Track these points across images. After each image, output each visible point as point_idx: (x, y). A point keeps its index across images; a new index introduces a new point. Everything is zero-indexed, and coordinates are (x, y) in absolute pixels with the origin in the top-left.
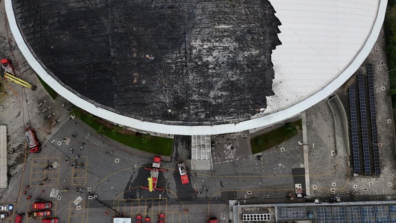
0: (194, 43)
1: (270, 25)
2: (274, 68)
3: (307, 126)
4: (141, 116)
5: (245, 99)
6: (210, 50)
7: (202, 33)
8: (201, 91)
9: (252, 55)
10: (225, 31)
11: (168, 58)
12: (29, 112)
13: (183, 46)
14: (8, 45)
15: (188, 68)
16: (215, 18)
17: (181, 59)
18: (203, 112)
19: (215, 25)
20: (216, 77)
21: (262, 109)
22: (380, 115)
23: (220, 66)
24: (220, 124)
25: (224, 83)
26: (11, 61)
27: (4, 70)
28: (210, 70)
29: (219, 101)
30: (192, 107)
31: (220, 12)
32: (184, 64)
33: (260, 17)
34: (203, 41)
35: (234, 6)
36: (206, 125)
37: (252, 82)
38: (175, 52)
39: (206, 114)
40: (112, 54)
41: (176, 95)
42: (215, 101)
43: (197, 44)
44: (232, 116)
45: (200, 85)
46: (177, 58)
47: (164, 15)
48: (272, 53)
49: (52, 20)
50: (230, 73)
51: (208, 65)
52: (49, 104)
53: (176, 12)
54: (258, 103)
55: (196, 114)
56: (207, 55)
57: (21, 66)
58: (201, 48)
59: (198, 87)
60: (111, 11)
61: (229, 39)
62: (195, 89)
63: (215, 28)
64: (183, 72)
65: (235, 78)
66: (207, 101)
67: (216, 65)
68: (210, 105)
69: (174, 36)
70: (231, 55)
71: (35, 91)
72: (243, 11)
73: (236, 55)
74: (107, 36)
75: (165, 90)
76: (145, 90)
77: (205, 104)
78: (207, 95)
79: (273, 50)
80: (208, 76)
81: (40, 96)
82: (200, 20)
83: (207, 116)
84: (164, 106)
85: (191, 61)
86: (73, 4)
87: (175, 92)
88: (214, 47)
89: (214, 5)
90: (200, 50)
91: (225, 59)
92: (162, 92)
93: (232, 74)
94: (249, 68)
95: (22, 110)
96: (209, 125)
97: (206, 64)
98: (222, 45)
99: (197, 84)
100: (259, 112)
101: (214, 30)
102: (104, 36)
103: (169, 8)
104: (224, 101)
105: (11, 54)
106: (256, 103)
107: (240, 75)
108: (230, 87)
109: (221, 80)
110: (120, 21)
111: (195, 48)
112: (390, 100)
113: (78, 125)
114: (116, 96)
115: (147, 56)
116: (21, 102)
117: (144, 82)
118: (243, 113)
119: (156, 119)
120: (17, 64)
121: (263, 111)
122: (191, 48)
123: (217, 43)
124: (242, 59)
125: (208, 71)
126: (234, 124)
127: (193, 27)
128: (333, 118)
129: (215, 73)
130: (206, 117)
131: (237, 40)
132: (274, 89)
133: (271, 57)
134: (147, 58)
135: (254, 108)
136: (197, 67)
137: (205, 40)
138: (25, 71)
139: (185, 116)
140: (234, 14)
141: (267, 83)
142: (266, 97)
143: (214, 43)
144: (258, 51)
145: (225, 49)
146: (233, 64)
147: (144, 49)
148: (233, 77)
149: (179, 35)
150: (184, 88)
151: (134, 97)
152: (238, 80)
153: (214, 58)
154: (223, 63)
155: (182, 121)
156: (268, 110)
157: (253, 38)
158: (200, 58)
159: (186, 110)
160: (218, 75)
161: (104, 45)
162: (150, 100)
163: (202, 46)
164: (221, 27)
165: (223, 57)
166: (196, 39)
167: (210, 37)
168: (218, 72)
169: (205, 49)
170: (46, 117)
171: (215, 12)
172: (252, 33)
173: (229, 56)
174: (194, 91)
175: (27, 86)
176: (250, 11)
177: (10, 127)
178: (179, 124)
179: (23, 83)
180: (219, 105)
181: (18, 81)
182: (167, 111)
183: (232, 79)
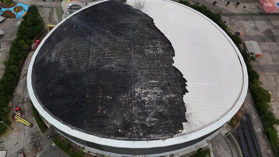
0: (136, 90)
1: (180, 82)
2: (185, 105)
3: (213, 153)
4: (101, 134)
5: (169, 124)
6: (146, 94)
7: (141, 84)
8: (141, 117)
9: (171, 97)
10: (155, 83)
11: (121, 98)
12: (25, 142)
13: (130, 91)
14: (22, 101)
15: (132, 104)
16: (148, 77)
17: (129, 98)
18: (142, 131)
19: (148, 80)
20: (150, 109)
21: (180, 131)
22: (262, 147)
23: (152, 103)
24: (153, 140)
25: (155, 113)
26: (21, 109)
27: (15, 114)
28: (146, 105)
29: (152, 124)
30: (134, 128)
31: (151, 74)
32: (130, 101)
33: (174, 77)
34: (142, 89)
35: (159, 72)
36: (143, 140)
37: (172, 113)
38: (125, 94)
39: (144, 132)
40: (87, 96)
41: (124, 120)
42: (150, 124)
43: (138, 90)
44: (161, 135)
45: (140, 114)
46: (126, 98)
47: (120, 75)
48: (183, 97)
49: (53, 80)
50: (158, 107)
51: (145, 102)
52: (39, 136)
53: (126, 74)
54: (177, 127)
55: (137, 133)
56: (144, 96)
57: (26, 113)
58: (140, 92)
59: (139, 115)
60: (89, 74)
61: (157, 88)
62: (136, 116)
63: (149, 82)
64: (129, 106)
65: (162, 110)
66: (144, 124)
67: (150, 102)
68: (147, 127)
69: (124, 86)
70: (158, 97)
71: (32, 128)
72: (165, 74)
73: (162, 97)
74: (85, 87)
75: (117, 117)
76: (105, 117)
77: (143, 126)
78: (144, 120)
79: (183, 95)
80: (145, 108)
81: (34, 131)
82: (140, 78)
83: (145, 134)
84: (117, 128)
85: (134, 99)
86: (68, 72)
87: (124, 118)
88: (149, 92)
89: (148, 71)
90: (140, 94)
91: (155, 99)
92: (116, 118)
93: (160, 108)
94: (170, 105)
95: (20, 141)
96: (145, 141)
97: (144, 102)
98: (153, 91)
99: (138, 113)
100: (179, 132)
101: (148, 83)
102: (83, 86)
103: (122, 72)
104: (156, 125)
105: (22, 106)
106: (176, 127)
107: (165, 108)
108: (159, 116)
109: (153, 111)
110: (94, 79)
111: (137, 92)
112: (266, 137)
113: (56, 150)
114: (86, 121)
115: (108, 97)
116: (21, 135)
117: (104, 112)
118: (168, 133)
119: (110, 136)
120: (24, 111)
121: (181, 132)
122: (135, 92)
123: (150, 90)
124: (165, 99)
125: (145, 105)
126: (162, 140)
127: (136, 82)
128: (231, 148)
129: (149, 107)
130: (143, 135)
131: (161, 89)
132: (187, 118)
133: (183, 99)
134: (108, 98)
135: (175, 130)
136: (138, 103)
137: (143, 88)
138: (28, 116)
139: (130, 134)
140: (159, 75)
141: (182, 114)
142: (183, 123)
143: (148, 90)
144: (175, 95)
145: (155, 93)
146: (160, 102)
147: (106, 93)
148: (160, 110)
149: (127, 85)
150: (129, 116)
151: (97, 122)
152: (163, 111)
153: (149, 98)
154: (154, 101)
155: (128, 137)
156: (184, 131)
157: (171, 88)
158: (140, 98)
159: (131, 130)
160: (151, 108)
161: (82, 91)
162: (107, 123)
163: (141, 91)
164: (152, 81)
165: (154, 98)
166: (138, 87)
167: (146, 86)
168: (151, 106)
169: (143, 93)
170: (35, 145)
171: (148, 74)
172: (170, 85)
173: (157, 97)
174: (136, 118)
175: (27, 124)
176: (168, 74)
177: (9, 152)
178: (126, 140)
179: (25, 122)
180: (152, 127)
181: (22, 121)
182: (118, 131)
183: (160, 111)
